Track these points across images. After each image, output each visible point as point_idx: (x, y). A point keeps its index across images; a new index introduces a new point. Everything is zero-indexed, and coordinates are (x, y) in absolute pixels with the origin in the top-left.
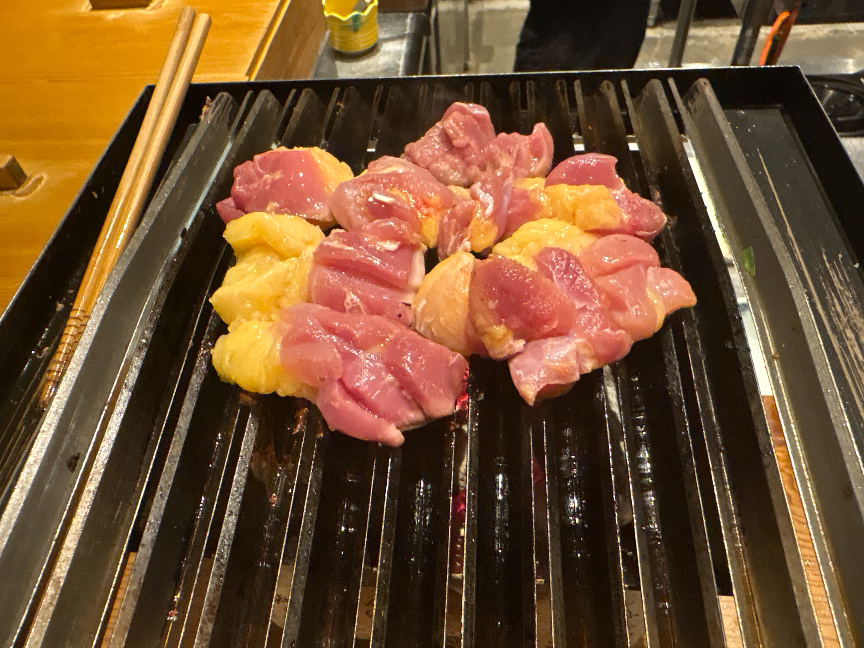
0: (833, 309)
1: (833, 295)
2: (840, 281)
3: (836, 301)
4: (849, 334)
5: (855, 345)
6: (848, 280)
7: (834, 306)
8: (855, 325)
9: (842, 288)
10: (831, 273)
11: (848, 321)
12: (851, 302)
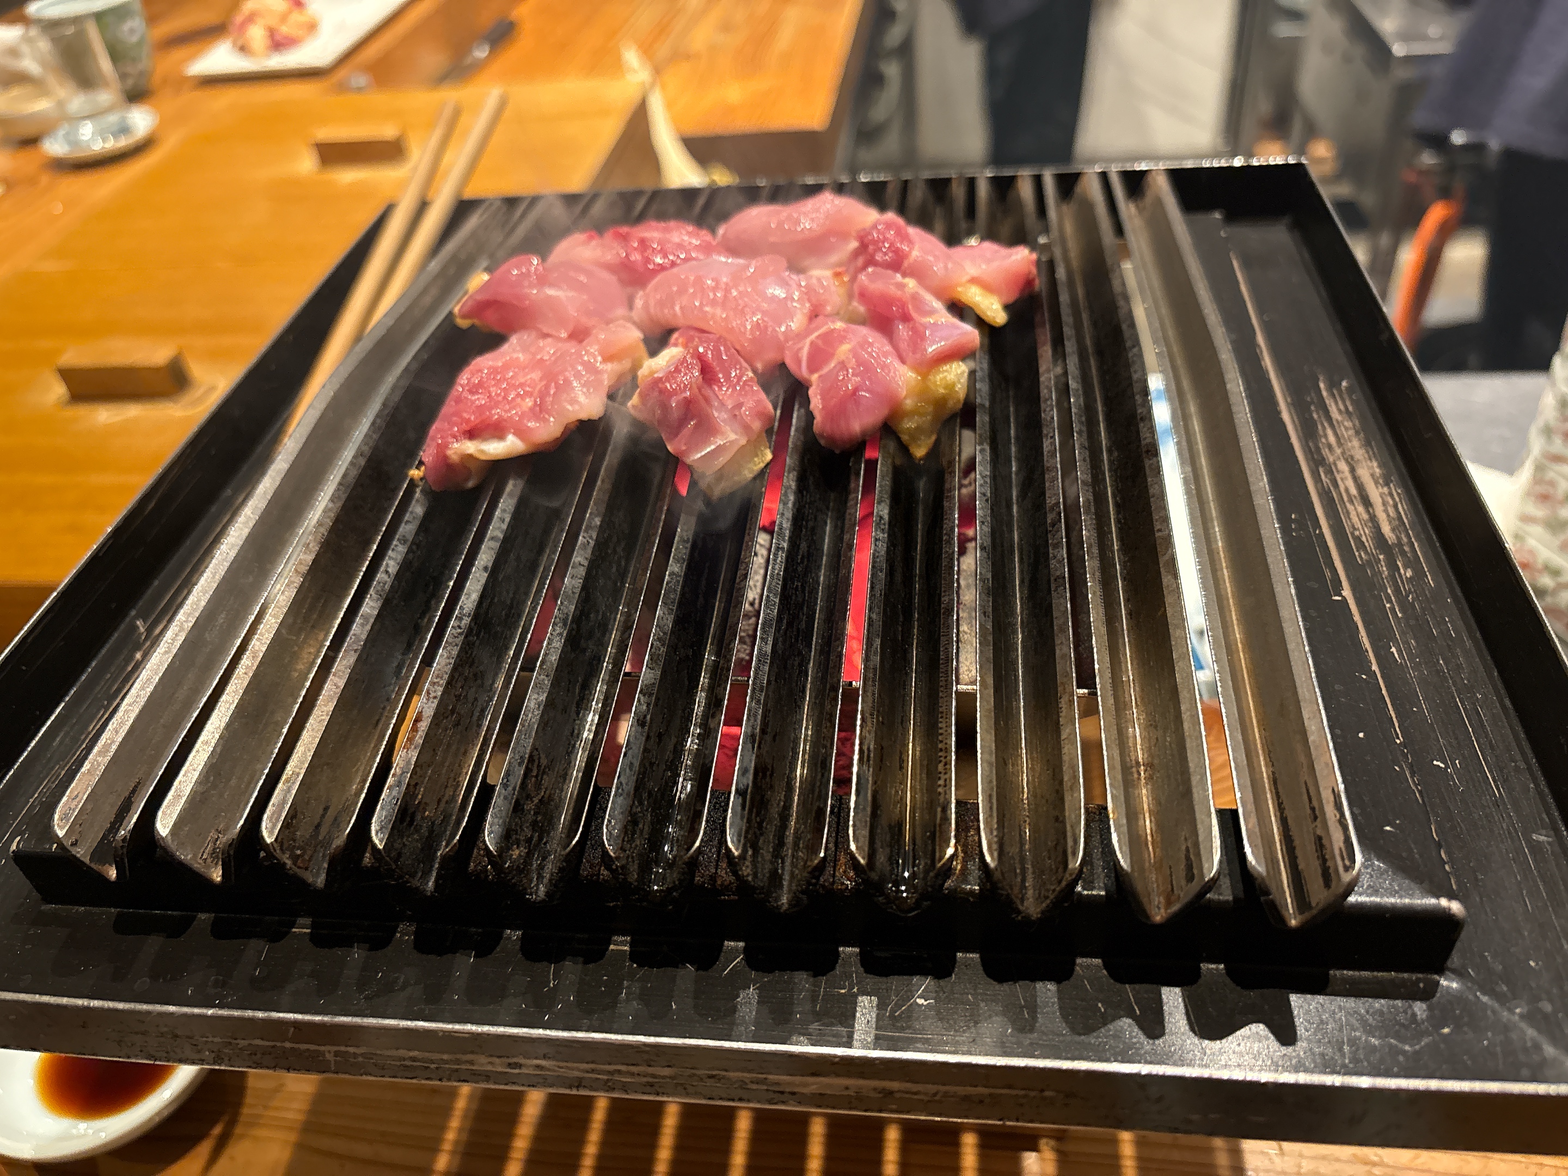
0: (1323, 440)
1: (1326, 424)
2: (1339, 410)
3: (1330, 432)
4: (1343, 466)
5: (1346, 478)
6: (1351, 408)
7: (1326, 436)
8: (1352, 457)
9: (1340, 418)
10: (1330, 402)
11: (1343, 453)
12: (1351, 432)
